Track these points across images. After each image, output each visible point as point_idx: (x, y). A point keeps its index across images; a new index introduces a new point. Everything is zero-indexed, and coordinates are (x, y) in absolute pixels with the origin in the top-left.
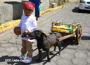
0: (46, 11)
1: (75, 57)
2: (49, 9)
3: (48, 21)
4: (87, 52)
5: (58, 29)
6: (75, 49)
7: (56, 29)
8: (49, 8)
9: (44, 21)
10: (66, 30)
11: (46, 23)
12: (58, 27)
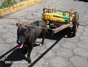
1: (84, 31)
3: (59, 3)
5: (51, 17)
7: (48, 17)
9: (55, 3)
10: (60, 19)
12: (51, 14)
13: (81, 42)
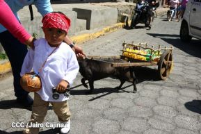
0: (112, 27)
1: (161, 95)
2: (117, 25)
3: (117, 44)
4: (179, 89)
6: (161, 85)
8: (118, 22)
9: (109, 42)
11: (114, 47)
13: (155, 116)
